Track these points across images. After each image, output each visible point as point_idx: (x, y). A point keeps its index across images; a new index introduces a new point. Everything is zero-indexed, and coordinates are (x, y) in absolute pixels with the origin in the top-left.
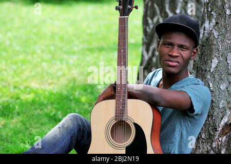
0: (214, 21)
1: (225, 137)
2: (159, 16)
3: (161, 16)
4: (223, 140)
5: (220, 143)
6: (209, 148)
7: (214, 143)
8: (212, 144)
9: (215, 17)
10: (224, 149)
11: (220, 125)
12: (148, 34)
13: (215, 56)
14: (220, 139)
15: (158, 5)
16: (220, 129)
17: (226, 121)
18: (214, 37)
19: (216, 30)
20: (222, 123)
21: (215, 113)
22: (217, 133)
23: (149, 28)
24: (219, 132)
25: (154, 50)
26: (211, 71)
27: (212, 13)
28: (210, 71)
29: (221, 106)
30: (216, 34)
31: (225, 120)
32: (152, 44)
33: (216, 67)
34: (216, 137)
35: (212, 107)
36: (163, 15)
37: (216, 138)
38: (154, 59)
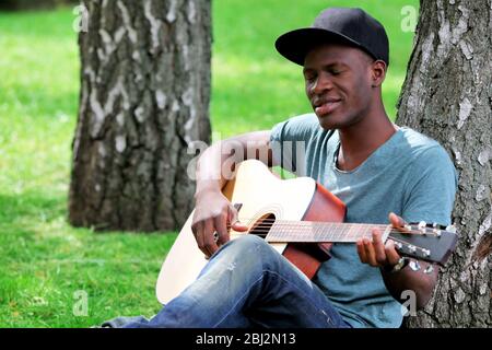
0: (463, 25)
1: (485, 261)
2: (129, 28)
3: (134, 27)
4: (483, 267)
5: (475, 273)
6: (454, 284)
7: (463, 274)
8: (459, 275)
9: (466, 15)
10: (486, 285)
11: (477, 236)
12: (104, 64)
13: (466, 96)
14: (476, 265)
15: (125, 4)
16: (475, 244)
17: (488, 227)
18: (463, 57)
19: (467, 42)
20: (481, 232)
21: (467, 213)
22: (471, 253)
23: (104, 51)
24: (474, 250)
25: (119, 99)
26: (459, 127)
27: (460, 7)
28: (455, 126)
29: (479, 197)
30: (467, 50)
31: (487, 225)
32: (113, 86)
33: (469, 118)
34: (468, 261)
35: (460, 201)
36: (137, 24)
37: (467, 264)
38: (120, 118)
